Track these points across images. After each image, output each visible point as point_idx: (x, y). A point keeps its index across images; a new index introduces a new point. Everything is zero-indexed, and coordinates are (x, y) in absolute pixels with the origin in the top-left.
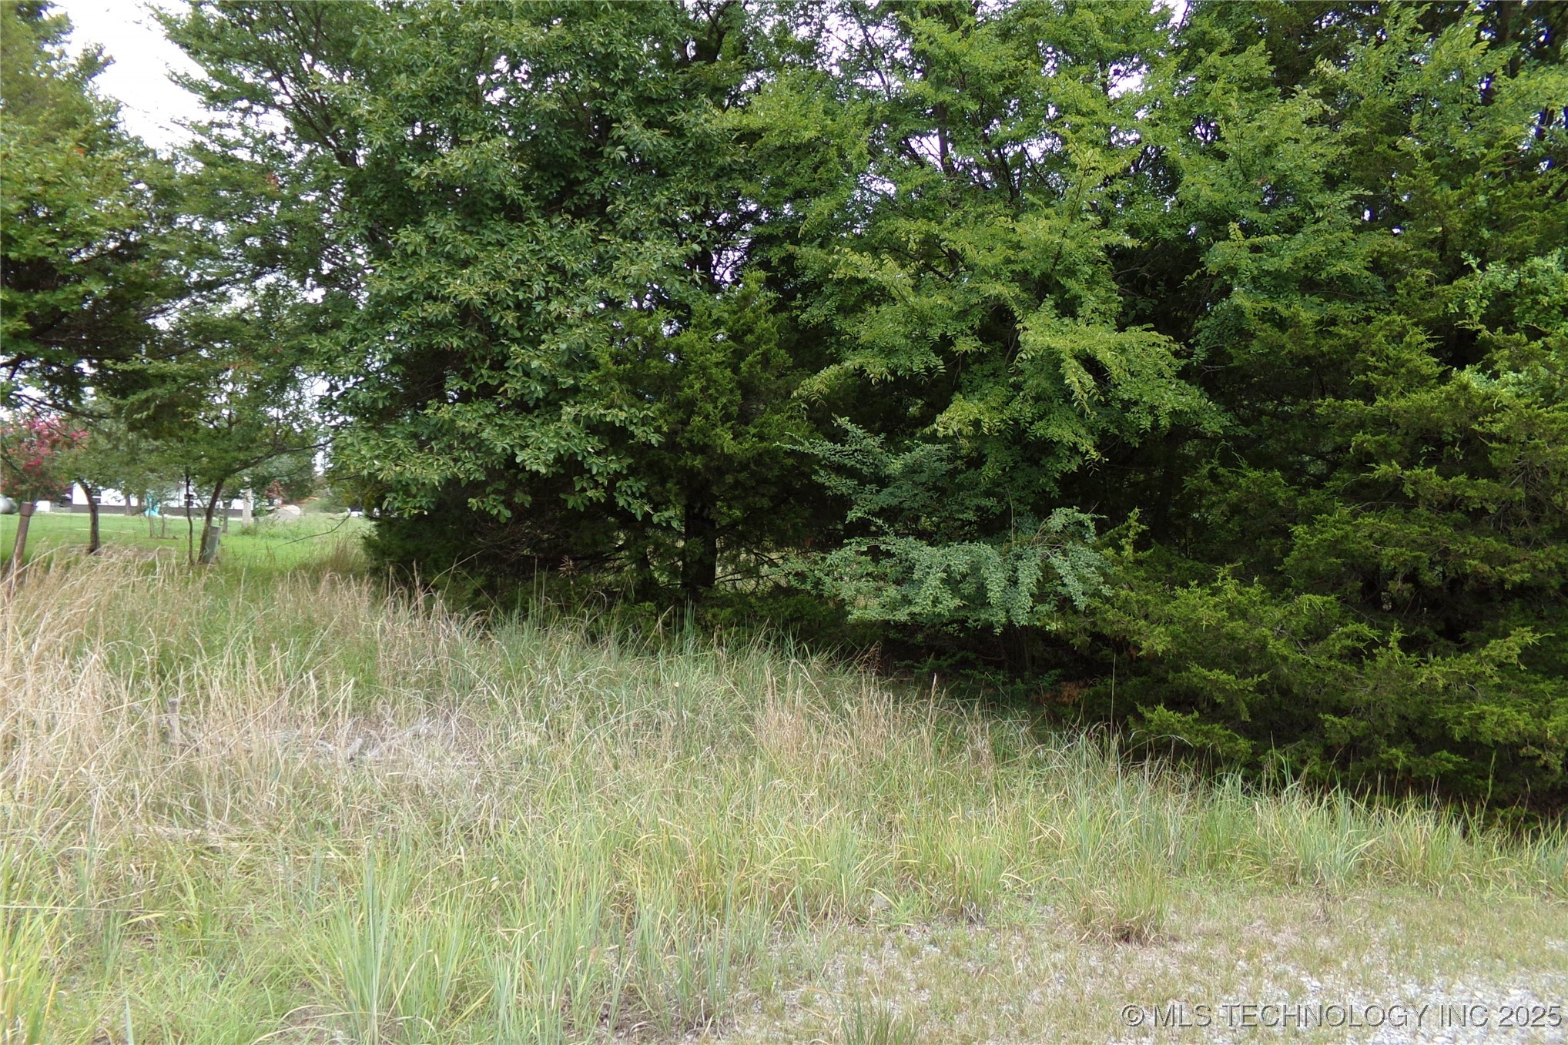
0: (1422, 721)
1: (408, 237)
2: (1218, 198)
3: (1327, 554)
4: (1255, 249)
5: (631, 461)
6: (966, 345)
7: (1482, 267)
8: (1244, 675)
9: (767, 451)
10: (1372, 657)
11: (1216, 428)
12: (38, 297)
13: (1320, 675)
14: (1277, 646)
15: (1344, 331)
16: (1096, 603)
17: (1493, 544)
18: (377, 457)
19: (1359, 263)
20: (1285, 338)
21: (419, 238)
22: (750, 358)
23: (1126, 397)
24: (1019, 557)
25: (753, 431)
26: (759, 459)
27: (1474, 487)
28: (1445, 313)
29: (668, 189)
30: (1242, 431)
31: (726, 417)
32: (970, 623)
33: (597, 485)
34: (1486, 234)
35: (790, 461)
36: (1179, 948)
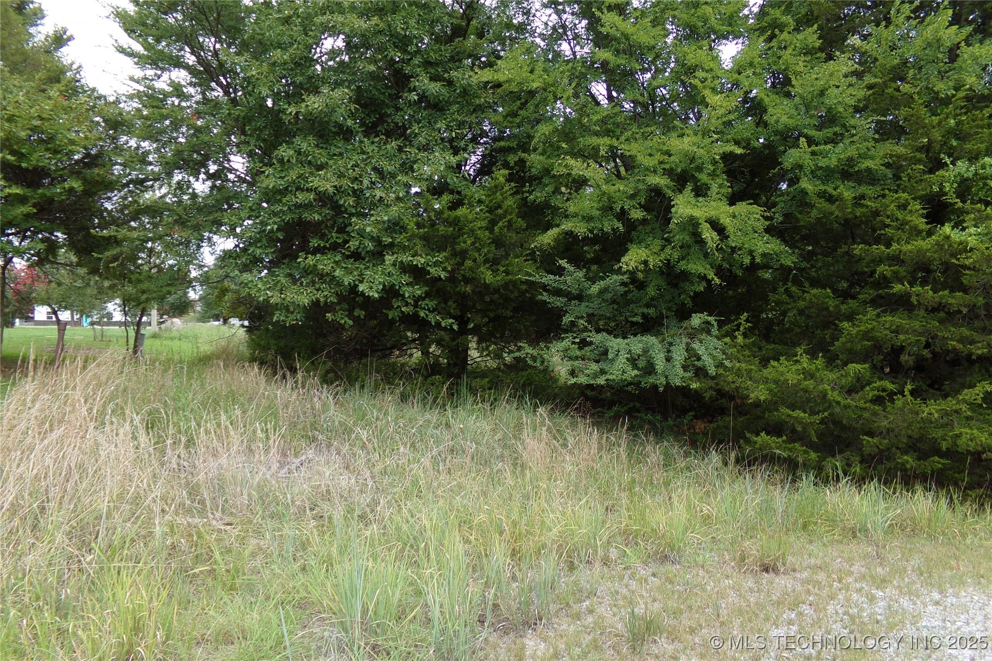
0: (921, 439)
1: (284, 152)
2: (791, 122)
3: (863, 339)
4: (813, 153)
5: (427, 288)
6: (637, 214)
7: (953, 163)
8: (813, 413)
9: (511, 281)
10: (892, 401)
11: (789, 263)
12: (40, 191)
13: (859, 413)
14: (834, 395)
15: (869, 203)
16: (721, 371)
17: (965, 332)
18: (268, 289)
19: (878, 161)
20: (833, 208)
21: (291, 152)
22: (500, 224)
23: (733, 245)
24: (671, 344)
25: (502, 269)
26: (506, 285)
27: (953, 297)
28: (931, 192)
29: (445, 119)
30: (804, 265)
31: (486, 261)
32: (643, 385)
33: (407, 304)
34: (954, 143)
35: (524, 287)
36: (798, 575)
